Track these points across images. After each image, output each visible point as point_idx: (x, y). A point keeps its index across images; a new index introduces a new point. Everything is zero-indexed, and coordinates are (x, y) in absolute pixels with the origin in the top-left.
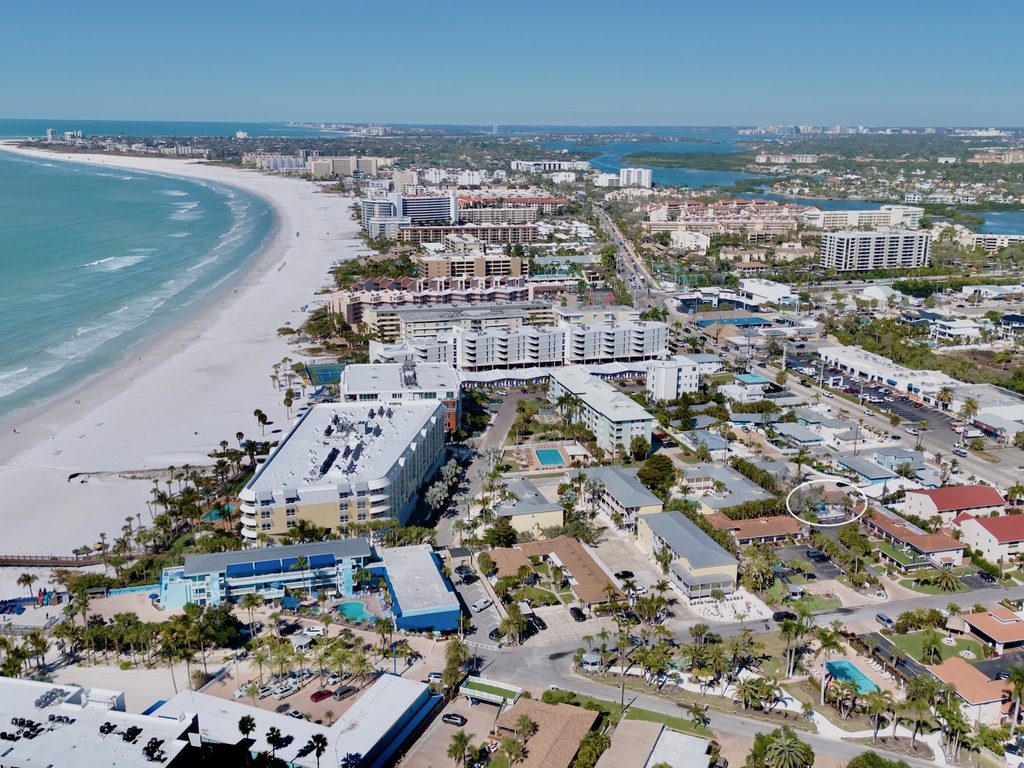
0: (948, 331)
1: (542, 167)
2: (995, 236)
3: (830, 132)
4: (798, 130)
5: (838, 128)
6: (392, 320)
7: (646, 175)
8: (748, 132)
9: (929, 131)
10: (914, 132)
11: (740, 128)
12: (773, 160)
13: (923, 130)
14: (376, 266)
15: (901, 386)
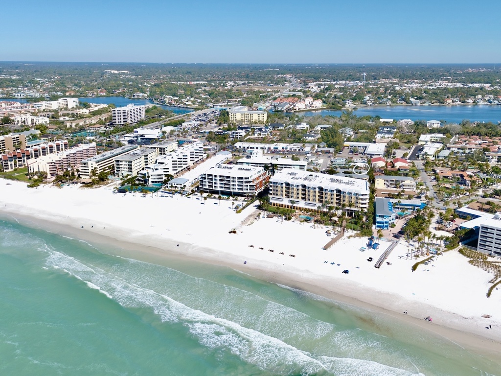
6: (100, 164)
15: (280, 148)
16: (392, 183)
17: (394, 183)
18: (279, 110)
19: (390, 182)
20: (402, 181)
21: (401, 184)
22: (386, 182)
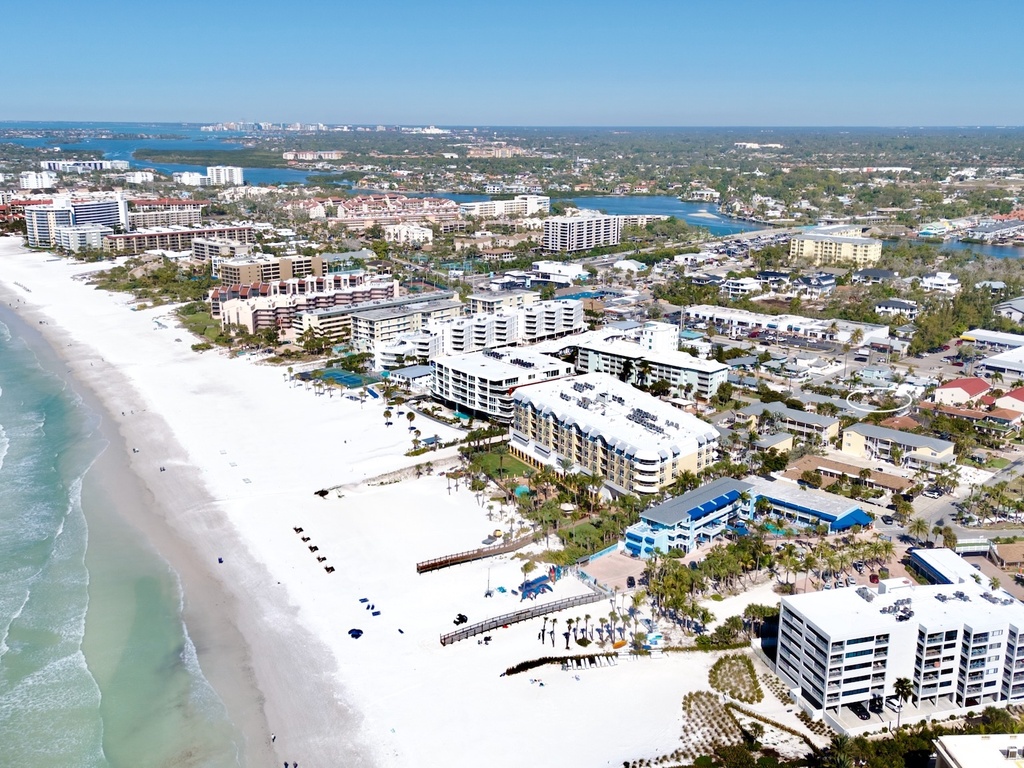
0: (741, 287)
1: (93, 167)
2: (635, 217)
3: (291, 129)
4: (260, 127)
5: (298, 125)
6: (329, 322)
7: (238, 174)
8: (210, 129)
9: (380, 128)
10: (368, 130)
11: (203, 125)
12: (301, 157)
13: (375, 127)
14: (155, 277)
15: (782, 327)
16: (885, 447)
17: (888, 448)
18: (976, 237)
19: (880, 445)
20: (909, 449)
21: (905, 455)
22: (869, 443)
